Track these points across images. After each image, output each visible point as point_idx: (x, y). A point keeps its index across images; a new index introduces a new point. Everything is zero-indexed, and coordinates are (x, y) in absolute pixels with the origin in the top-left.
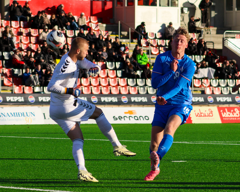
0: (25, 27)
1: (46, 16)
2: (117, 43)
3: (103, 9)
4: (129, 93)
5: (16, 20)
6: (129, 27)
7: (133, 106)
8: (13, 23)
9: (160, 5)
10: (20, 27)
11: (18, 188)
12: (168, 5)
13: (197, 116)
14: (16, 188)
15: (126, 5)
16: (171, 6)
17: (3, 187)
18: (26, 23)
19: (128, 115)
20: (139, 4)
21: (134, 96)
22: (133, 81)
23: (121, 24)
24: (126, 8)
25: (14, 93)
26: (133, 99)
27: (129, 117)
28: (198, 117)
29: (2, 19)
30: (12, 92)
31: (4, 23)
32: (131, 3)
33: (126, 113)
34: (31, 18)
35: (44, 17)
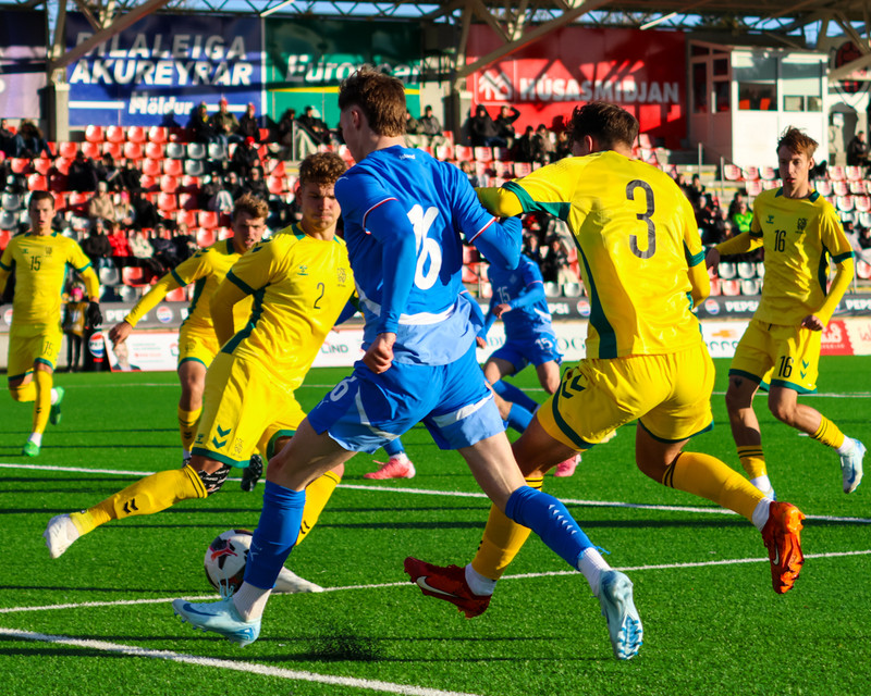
0: (504, 159)
1: (548, 136)
2: (696, 189)
3: (664, 120)
4: (722, 293)
6: (720, 156)
7: (729, 318)
8: (479, 152)
9: (785, 109)
10: (493, 160)
11: (471, 495)
12: (802, 108)
13: (864, 339)
14: (465, 494)
15: (714, 110)
16: (810, 109)
17: (439, 493)
18: (505, 151)
19: (719, 339)
20: (741, 107)
21: (732, 299)
22: (731, 269)
23: (704, 151)
24: (714, 116)
25: (483, 297)
26: (729, 306)
27: (723, 343)
28: (866, 342)
29: (455, 143)
30: (477, 296)
31: (460, 151)
32: (724, 105)
33: (715, 335)
34: (515, 141)
35: (544, 137)
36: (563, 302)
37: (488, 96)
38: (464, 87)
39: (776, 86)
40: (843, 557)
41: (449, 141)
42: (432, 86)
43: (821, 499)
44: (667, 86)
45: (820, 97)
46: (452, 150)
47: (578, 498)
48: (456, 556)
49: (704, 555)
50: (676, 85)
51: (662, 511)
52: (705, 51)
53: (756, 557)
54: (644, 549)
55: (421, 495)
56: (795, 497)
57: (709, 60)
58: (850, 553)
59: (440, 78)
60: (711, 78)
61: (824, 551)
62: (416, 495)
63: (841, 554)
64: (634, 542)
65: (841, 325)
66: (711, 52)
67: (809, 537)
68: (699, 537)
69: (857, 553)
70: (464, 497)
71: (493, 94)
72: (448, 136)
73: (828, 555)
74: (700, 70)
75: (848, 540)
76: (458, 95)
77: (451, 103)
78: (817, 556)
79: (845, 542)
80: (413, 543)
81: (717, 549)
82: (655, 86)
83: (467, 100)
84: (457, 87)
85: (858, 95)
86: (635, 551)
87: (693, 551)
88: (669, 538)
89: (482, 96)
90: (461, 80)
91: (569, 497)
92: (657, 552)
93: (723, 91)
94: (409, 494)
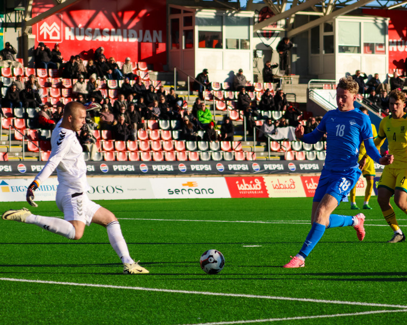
0: (54, 76)
1: (81, 62)
2: (173, 96)
3: (154, 52)
4: (188, 159)
5: (42, 67)
6: (188, 76)
7: (193, 175)
8: (40, 71)
9: (227, 47)
10: (48, 76)
11: (47, 282)
12: (237, 47)
13: (275, 188)
14: (43, 282)
15: (183, 48)
16: (241, 48)
17: (27, 281)
18: (55, 71)
19: (187, 188)
20: (200, 46)
21: (195, 163)
22: (193, 145)
23: (177, 72)
24: (184, 51)
25: (42, 161)
26: (193, 167)
27: (189, 190)
28: (276, 190)
29: (25, 66)
30: (39, 160)
31: (28, 71)
32: (190, 44)
33: (184, 185)
34: (62, 65)
35: (79, 63)
36: (91, 165)
37: (45, 37)
38: (31, 32)
39: (221, 33)
40: (281, 321)
41: (21, 65)
42: (11, 30)
43: (263, 286)
44: (155, 32)
45: (249, 40)
46: (23, 71)
47: (113, 284)
48: (42, 319)
49: (195, 319)
50: (160, 32)
51: (166, 292)
52: (179, 11)
53: (227, 321)
54: (158, 316)
55: (17, 282)
56: (246, 284)
57: (181, 17)
58: (285, 319)
59: (15, 25)
60: (182, 28)
61: (269, 318)
62: (13, 282)
63: (279, 319)
64: (151, 312)
65: (261, 180)
66: (182, 12)
67: (258, 309)
68: (191, 309)
69: (289, 319)
70: (43, 284)
71: (48, 36)
72: (21, 62)
73: (271, 320)
74: (175, 22)
75: (282, 311)
76: (27, 36)
77: (23, 40)
78: (265, 320)
79: (281, 312)
80: (15, 312)
81: (202, 316)
82: (148, 32)
83: (32, 39)
84: (26, 31)
85: (272, 39)
86: (152, 316)
87: (188, 317)
88: (173, 309)
89: (41, 37)
90: (29, 27)
91: (108, 284)
92: (166, 317)
93: (190, 35)
94: (9, 281)
